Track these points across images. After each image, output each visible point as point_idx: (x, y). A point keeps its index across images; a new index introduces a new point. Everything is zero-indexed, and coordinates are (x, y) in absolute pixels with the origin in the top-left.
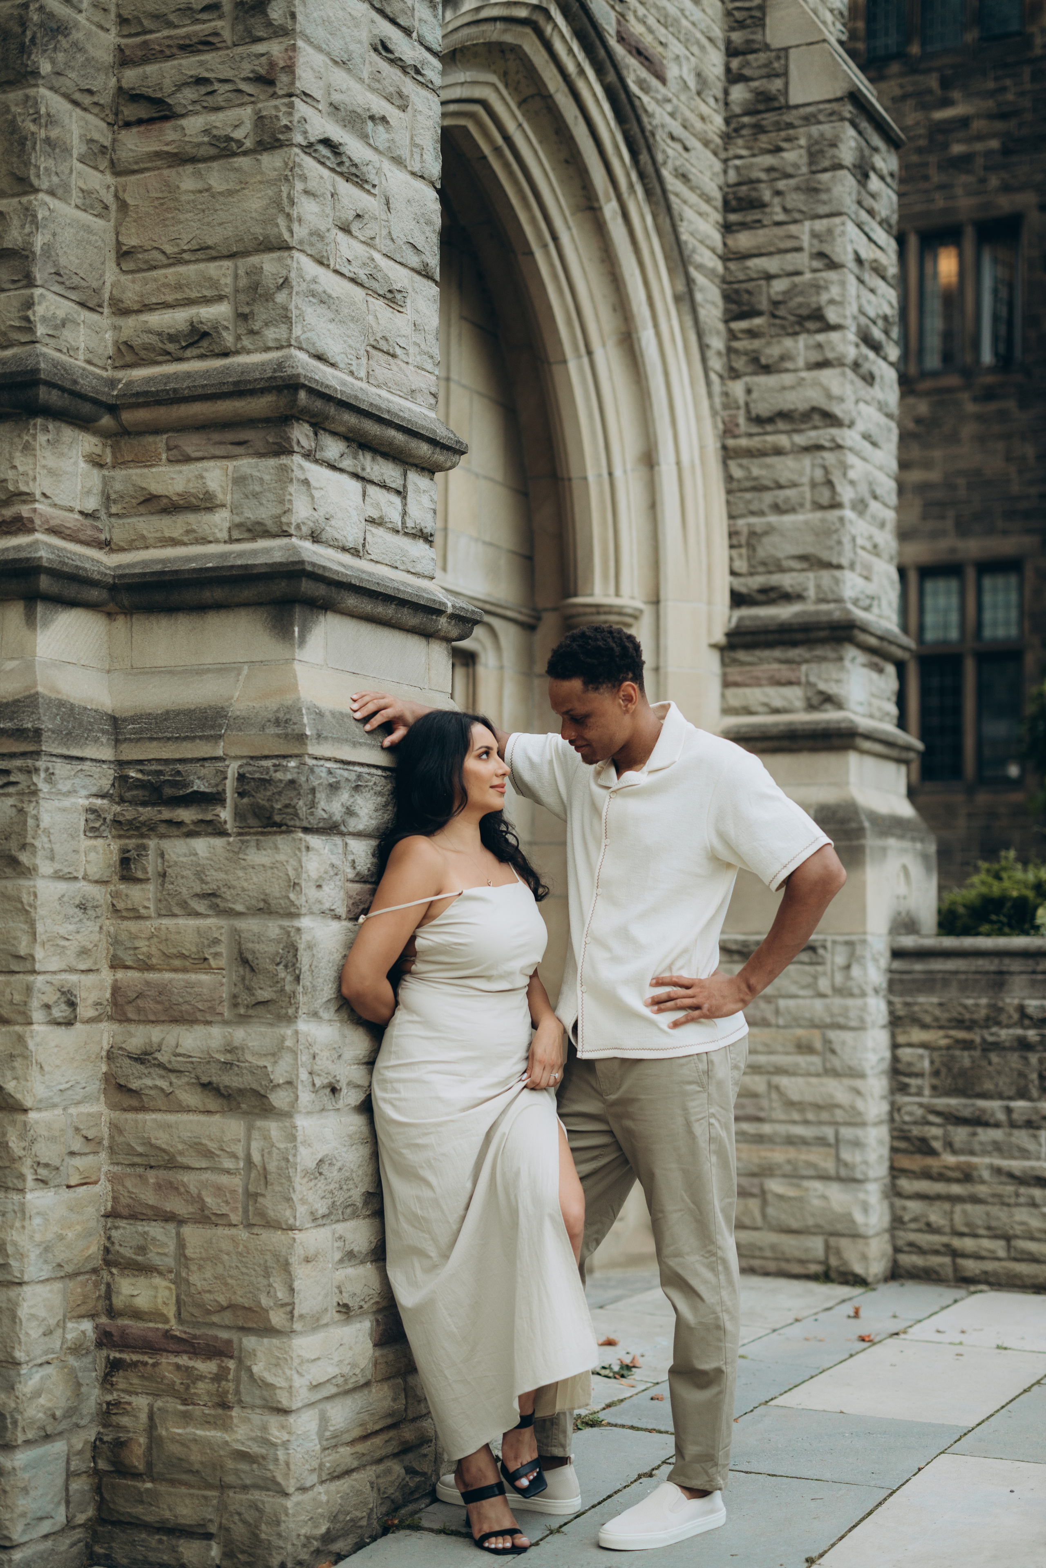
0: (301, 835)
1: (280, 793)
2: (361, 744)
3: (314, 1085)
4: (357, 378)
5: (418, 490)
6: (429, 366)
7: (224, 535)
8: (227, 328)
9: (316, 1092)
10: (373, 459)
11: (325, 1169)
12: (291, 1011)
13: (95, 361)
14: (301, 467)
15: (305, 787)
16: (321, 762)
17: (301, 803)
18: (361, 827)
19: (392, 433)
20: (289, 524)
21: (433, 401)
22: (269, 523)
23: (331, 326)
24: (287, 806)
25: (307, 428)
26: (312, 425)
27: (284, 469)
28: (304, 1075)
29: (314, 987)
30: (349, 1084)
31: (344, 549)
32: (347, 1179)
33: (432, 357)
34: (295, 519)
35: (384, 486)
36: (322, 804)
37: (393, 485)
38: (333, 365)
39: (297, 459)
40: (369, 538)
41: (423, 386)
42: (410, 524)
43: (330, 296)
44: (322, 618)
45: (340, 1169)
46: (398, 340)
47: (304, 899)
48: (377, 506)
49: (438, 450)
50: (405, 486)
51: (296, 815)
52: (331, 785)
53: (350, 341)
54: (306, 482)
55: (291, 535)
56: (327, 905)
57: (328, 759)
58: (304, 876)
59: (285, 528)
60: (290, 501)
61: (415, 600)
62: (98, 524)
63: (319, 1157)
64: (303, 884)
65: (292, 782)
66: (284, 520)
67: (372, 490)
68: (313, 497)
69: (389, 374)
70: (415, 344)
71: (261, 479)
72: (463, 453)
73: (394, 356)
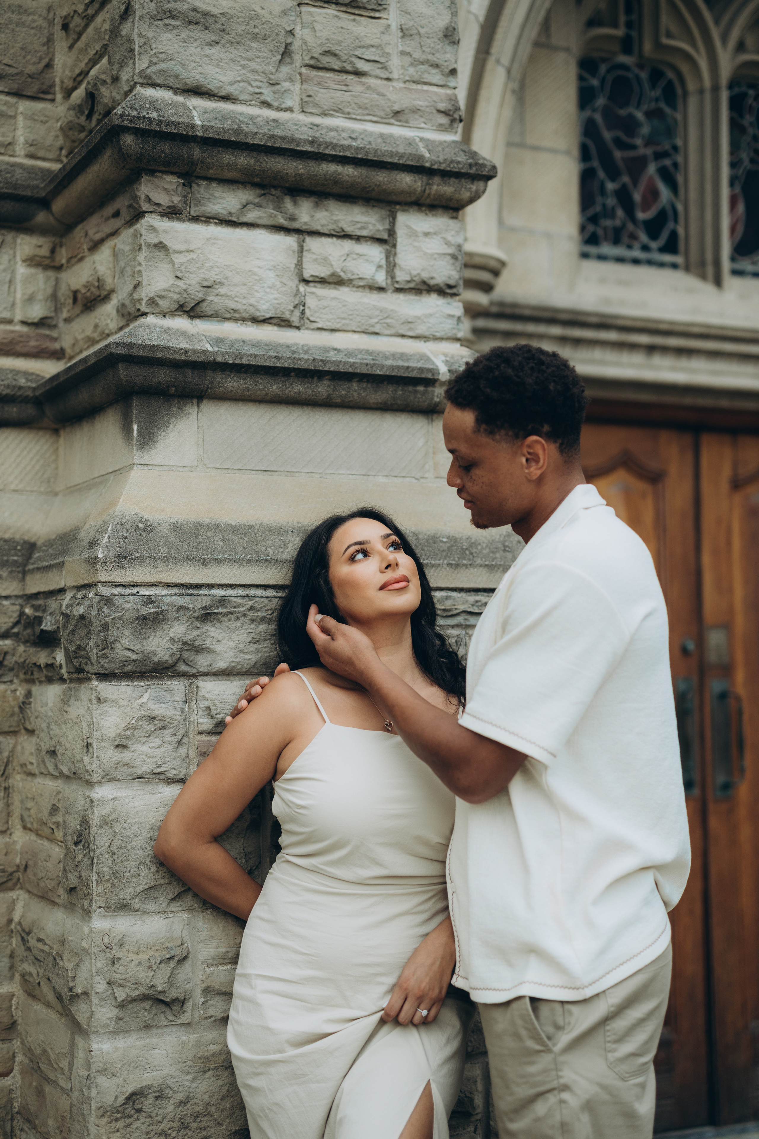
0: (95, 683)
1: (73, 631)
2: (218, 561)
3: (115, 998)
4: (279, 109)
5: (413, 234)
6: (436, 77)
7: (113, 326)
8: (104, 82)
9: (122, 1006)
10: (317, 205)
11: (147, 1104)
12: (86, 903)
13: (41, 154)
14: (153, 229)
15: (96, 623)
16: (134, 590)
17: (91, 643)
18: (222, 665)
19: (333, 168)
20: (140, 300)
21: (444, 120)
22: (127, 302)
23: (213, 51)
24: (79, 647)
25: (172, 181)
26: (180, 175)
27: (137, 235)
28: (101, 986)
29: (116, 874)
30: (206, 991)
31: (256, 320)
32: (196, 1117)
33: (437, 66)
34: (145, 293)
35: (344, 236)
36: (126, 642)
37: (364, 233)
38: (226, 98)
39: (152, 220)
40: (311, 302)
41: (420, 103)
42: (401, 276)
43: (206, 14)
44: (192, 410)
45: (182, 1103)
46: (358, 53)
47: (95, 763)
48: (325, 261)
49: (437, 180)
50: (392, 232)
51: (88, 658)
52: (144, 618)
53: (253, 65)
54: (161, 246)
55: (145, 314)
56: (145, 768)
57: (153, 585)
58: (96, 734)
59: (138, 306)
60: (140, 271)
61: (364, 370)
62: (54, 334)
63: (130, 1089)
64: (95, 744)
65: (82, 617)
66: (136, 296)
67: (312, 244)
68: (172, 262)
69: (347, 97)
70: (403, 53)
71: (124, 251)
72: (489, 178)
73: (358, 73)
